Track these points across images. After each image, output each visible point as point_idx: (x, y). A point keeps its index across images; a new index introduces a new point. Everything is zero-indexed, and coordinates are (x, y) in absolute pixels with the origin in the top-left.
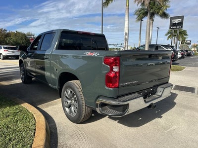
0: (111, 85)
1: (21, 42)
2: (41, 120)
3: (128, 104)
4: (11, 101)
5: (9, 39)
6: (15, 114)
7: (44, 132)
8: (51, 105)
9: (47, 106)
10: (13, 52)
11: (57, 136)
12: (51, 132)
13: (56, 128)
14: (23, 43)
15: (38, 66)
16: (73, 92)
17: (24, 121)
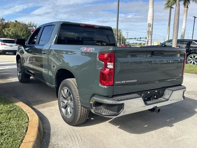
0: (105, 82)
1: (21, 34)
2: (34, 119)
3: (123, 104)
4: (5, 99)
5: (7, 31)
6: (9, 112)
7: (36, 130)
8: (48, 106)
9: (44, 107)
10: (11, 46)
11: (50, 136)
12: (44, 132)
13: (49, 129)
14: (23, 35)
15: (38, 63)
16: (69, 90)
17: (18, 119)
